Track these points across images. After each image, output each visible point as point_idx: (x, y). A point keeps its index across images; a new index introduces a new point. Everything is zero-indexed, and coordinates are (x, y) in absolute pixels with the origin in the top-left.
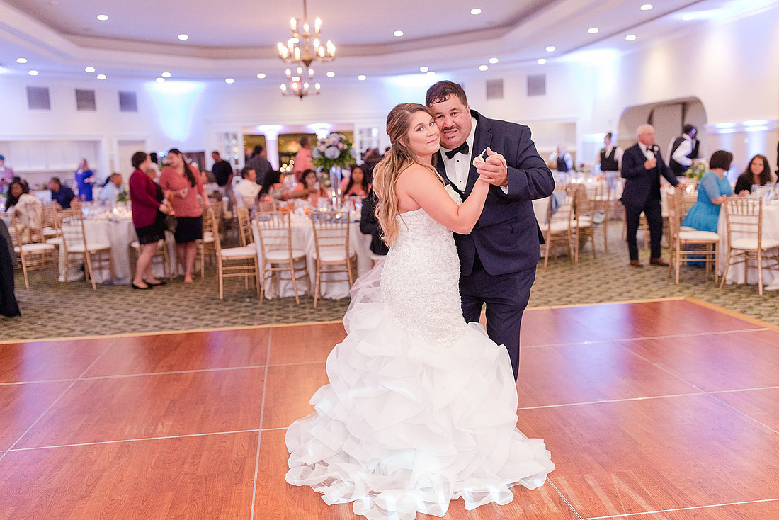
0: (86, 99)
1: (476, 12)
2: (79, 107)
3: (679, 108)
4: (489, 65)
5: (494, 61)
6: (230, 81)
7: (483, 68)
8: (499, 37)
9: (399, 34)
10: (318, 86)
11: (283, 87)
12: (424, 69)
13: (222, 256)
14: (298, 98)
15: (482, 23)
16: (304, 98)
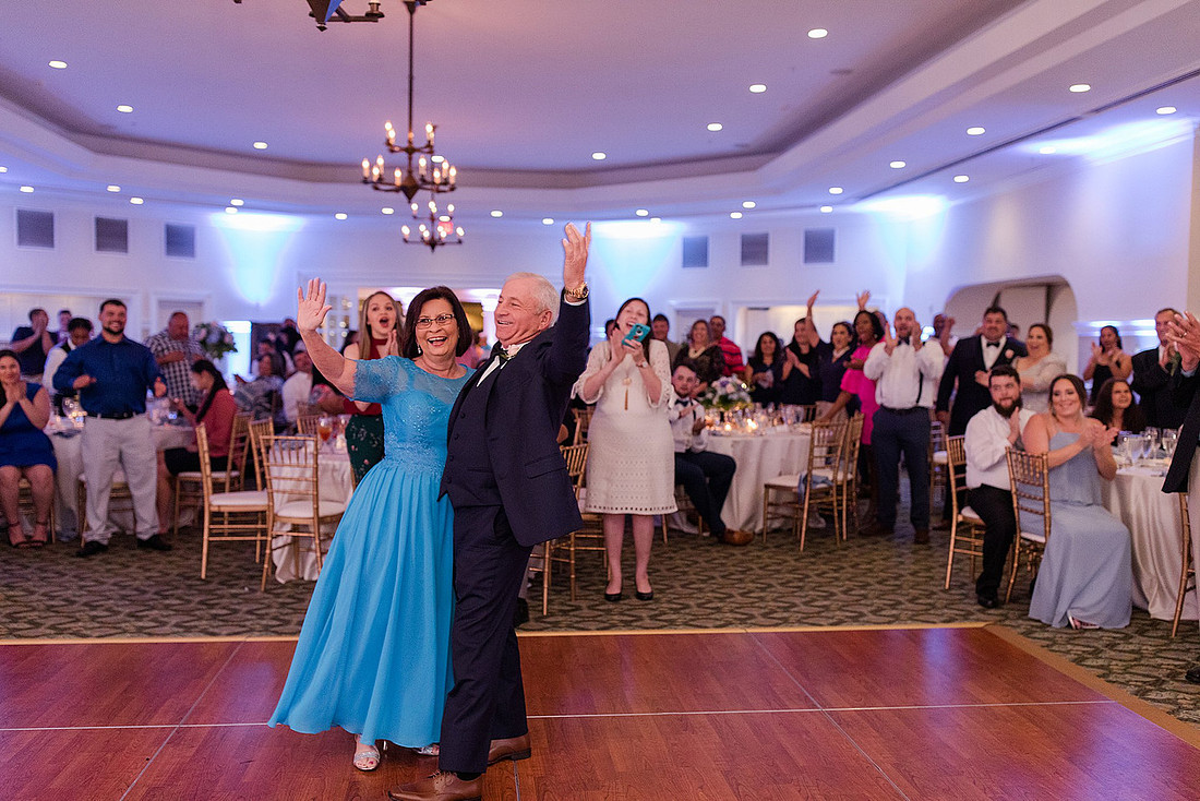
0: (112, 234)
1: (715, 127)
2: (100, 246)
3: (1042, 292)
4: (744, 211)
5: (749, 205)
6: (341, 217)
7: (736, 215)
8: (754, 168)
9: (599, 156)
10: (460, 231)
11: (406, 230)
12: (642, 213)
13: (210, 505)
14: (429, 248)
15: (727, 146)
16: (438, 248)
